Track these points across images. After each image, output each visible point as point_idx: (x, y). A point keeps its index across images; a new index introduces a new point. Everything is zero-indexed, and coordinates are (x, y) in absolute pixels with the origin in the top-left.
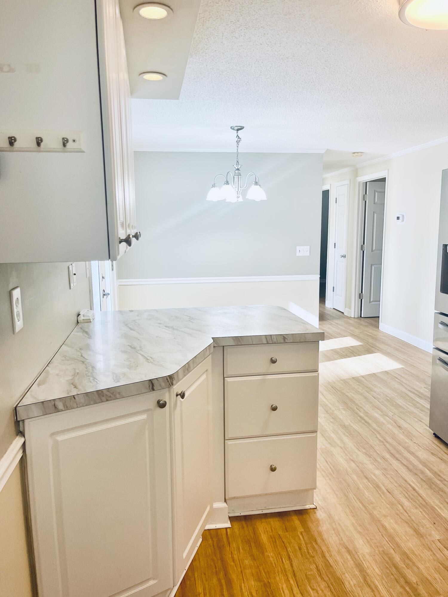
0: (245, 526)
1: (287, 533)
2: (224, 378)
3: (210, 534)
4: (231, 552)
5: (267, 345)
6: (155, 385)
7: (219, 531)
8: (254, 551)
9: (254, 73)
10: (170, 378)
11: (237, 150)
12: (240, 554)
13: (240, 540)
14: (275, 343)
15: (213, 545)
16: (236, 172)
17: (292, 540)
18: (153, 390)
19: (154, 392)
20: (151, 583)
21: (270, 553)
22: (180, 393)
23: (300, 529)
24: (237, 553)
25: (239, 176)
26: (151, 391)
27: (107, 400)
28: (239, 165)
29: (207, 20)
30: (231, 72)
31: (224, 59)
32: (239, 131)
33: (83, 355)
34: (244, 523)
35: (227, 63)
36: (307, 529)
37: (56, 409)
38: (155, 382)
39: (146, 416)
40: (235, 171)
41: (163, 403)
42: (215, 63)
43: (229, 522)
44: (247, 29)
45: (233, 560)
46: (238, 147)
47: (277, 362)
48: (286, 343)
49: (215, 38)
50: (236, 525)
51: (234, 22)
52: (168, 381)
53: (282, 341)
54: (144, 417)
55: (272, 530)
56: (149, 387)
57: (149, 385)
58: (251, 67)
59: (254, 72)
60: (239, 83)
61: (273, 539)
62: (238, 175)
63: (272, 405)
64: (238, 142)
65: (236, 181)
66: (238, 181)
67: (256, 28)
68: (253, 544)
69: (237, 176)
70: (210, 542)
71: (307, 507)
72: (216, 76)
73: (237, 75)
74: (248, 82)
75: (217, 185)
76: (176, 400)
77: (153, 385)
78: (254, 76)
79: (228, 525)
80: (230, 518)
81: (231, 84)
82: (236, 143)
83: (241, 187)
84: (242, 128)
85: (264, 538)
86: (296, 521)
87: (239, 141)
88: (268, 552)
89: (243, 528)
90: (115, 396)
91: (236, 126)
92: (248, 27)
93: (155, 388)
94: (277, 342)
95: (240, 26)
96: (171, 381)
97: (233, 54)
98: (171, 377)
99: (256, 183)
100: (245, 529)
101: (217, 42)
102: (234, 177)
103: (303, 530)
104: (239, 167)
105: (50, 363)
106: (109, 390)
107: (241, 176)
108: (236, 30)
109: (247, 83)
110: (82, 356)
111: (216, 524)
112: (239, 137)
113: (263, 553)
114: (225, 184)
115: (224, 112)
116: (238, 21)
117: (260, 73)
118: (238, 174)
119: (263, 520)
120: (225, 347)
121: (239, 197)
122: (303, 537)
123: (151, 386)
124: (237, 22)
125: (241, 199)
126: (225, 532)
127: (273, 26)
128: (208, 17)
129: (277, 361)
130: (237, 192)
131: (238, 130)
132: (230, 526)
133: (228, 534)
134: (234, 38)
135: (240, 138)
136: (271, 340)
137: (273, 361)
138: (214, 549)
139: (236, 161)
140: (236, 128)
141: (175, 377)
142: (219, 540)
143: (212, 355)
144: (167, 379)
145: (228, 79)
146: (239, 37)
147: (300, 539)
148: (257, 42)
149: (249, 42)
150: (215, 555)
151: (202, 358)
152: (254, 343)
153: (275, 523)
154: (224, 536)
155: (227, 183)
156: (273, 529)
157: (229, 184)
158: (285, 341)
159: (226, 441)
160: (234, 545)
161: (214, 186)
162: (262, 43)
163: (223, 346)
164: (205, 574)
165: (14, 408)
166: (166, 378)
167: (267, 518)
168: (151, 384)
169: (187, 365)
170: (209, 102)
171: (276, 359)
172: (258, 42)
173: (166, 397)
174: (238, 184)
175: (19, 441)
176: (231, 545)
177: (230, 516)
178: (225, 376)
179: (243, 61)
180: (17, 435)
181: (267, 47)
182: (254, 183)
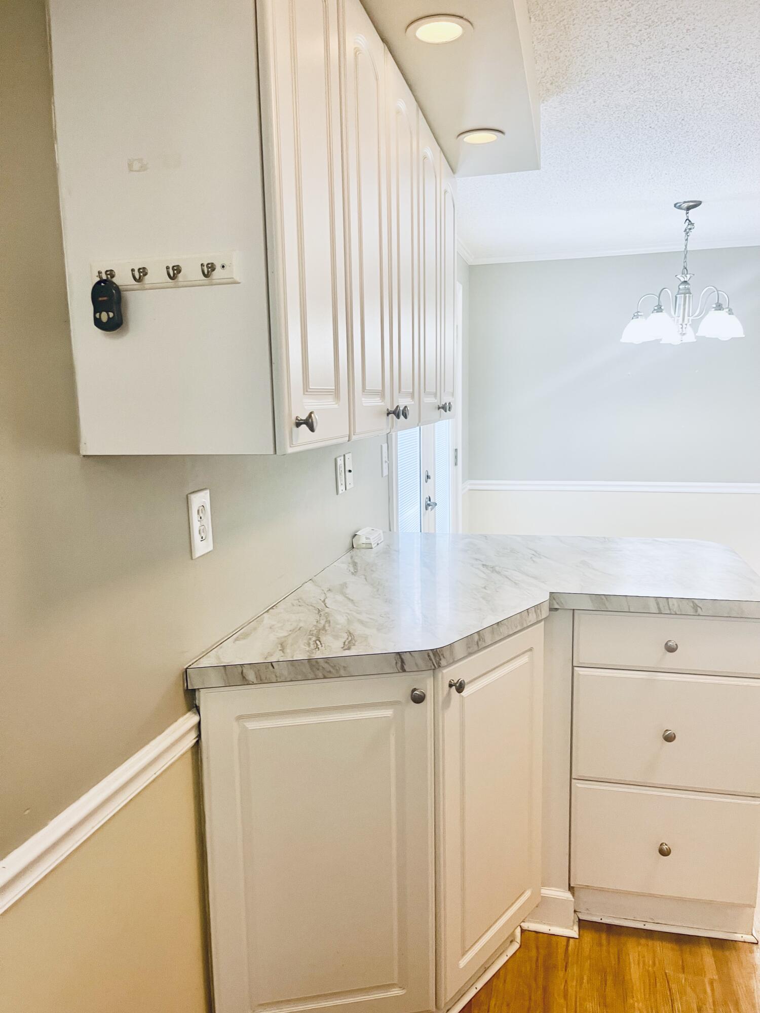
0: (604, 942)
1: (683, 975)
2: (573, 667)
3: (537, 939)
4: (566, 981)
5: (659, 615)
6: (406, 663)
7: (554, 938)
8: (610, 992)
9: (690, 102)
10: (434, 654)
11: (686, 246)
12: (581, 988)
13: (587, 964)
14: (676, 614)
15: (537, 960)
16: (681, 287)
17: (689, 990)
18: (404, 671)
19: (404, 674)
20: (396, 992)
21: (639, 1003)
22: (455, 682)
23: (711, 972)
24: (576, 985)
25: (687, 295)
26: (399, 672)
27: (325, 677)
28: (687, 274)
29: (570, 24)
30: (645, 107)
31: (623, 85)
32: (691, 211)
33: (327, 601)
34: (604, 936)
35: (633, 92)
36: (726, 979)
37: (244, 681)
38: (406, 657)
39: (391, 713)
40: (679, 286)
41: (421, 696)
42: (608, 95)
43: (576, 928)
44: (649, 26)
45: (565, 996)
46: (687, 240)
47: (678, 650)
48: (699, 615)
49: (596, 51)
50: (588, 937)
51: (621, 19)
52: (431, 659)
53: (691, 611)
54: (388, 713)
55: (654, 964)
56: (396, 665)
57: (395, 662)
58: (680, 93)
59: (691, 100)
60: (666, 124)
61: (652, 980)
62: (685, 294)
63: (667, 730)
64: (687, 232)
65: (680, 305)
66: (684, 304)
67: (667, 23)
68: (610, 979)
69: (683, 295)
70: (533, 953)
71: (738, 937)
72: (619, 117)
73: (657, 109)
74: (683, 120)
75: (642, 314)
76: (449, 694)
77: (403, 662)
78: (691, 107)
79: (574, 932)
80: (580, 921)
81: (650, 127)
82: (684, 234)
83: (689, 316)
84: (697, 204)
85: (635, 973)
86: (707, 956)
87: (690, 229)
88: (635, 999)
89: (600, 945)
90: (337, 671)
91: (685, 202)
92: (650, 23)
93: (406, 667)
94: (679, 613)
95: (635, 24)
96: (436, 660)
97: (638, 74)
98: (435, 652)
99: (720, 305)
100: (604, 948)
101: (601, 59)
102: (676, 297)
103: (716, 977)
104: (688, 279)
105: (274, 607)
106: (328, 661)
107: (691, 294)
108: (629, 32)
109: (683, 122)
110: (324, 601)
111: (550, 925)
112: (690, 221)
113: (625, 1000)
114: (655, 311)
115: (652, 179)
116: (628, 16)
117: (702, 100)
118: (684, 291)
119: (643, 941)
120: (575, 611)
121: (684, 334)
122: (713, 990)
123: (400, 663)
124: (628, 18)
125: (690, 337)
126: (564, 943)
127: (700, 13)
128: (572, 19)
129: (678, 648)
130: (681, 324)
131: (688, 209)
132: (577, 937)
133: (570, 948)
134: (631, 46)
135: (693, 224)
136: (667, 608)
137: (671, 649)
138: (537, 966)
139: (682, 268)
140: (686, 205)
141: (447, 653)
142: (549, 955)
143: (545, 624)
144: (429, 656)
145: (643, 120)
146: (639, 44)
147: (705, 992)
148: (677, 47)
149: (663, 49)
150: (535, 980)
151: (516, 627)
152: (631, 611)
153: (666, 952)
154: (561, 951)
155: (659, 309)
156: (657, 962)
157: (663, 311)
158: (696, 611)
159: (573, 781)
160: (574, 970)
161: (636, 316)
162: (689, 48)
163: (574, 610)
164: (508, 1005)
165: (184, 670)
166: (426, 654)
167: (653, 939)
168: (400, 660)
169: (476, 637)
170: (618, 165)
171: (676, 645)
172: (679, 46)
173: (427, 686)
174: (684, 309)
175: (190, 719)
176: (569, 969)
177: (581, 918)
178: (574, 665)
179: (662, 83)
180: (189, 710)
181: (701, 52)
182: (714, 306)
